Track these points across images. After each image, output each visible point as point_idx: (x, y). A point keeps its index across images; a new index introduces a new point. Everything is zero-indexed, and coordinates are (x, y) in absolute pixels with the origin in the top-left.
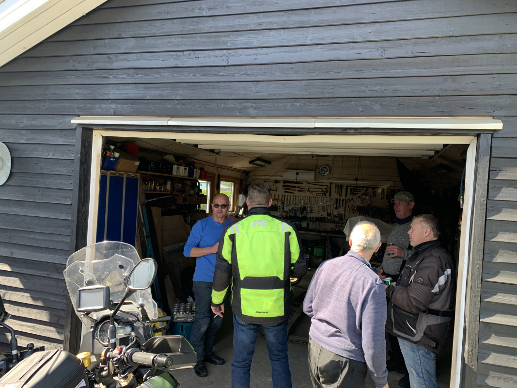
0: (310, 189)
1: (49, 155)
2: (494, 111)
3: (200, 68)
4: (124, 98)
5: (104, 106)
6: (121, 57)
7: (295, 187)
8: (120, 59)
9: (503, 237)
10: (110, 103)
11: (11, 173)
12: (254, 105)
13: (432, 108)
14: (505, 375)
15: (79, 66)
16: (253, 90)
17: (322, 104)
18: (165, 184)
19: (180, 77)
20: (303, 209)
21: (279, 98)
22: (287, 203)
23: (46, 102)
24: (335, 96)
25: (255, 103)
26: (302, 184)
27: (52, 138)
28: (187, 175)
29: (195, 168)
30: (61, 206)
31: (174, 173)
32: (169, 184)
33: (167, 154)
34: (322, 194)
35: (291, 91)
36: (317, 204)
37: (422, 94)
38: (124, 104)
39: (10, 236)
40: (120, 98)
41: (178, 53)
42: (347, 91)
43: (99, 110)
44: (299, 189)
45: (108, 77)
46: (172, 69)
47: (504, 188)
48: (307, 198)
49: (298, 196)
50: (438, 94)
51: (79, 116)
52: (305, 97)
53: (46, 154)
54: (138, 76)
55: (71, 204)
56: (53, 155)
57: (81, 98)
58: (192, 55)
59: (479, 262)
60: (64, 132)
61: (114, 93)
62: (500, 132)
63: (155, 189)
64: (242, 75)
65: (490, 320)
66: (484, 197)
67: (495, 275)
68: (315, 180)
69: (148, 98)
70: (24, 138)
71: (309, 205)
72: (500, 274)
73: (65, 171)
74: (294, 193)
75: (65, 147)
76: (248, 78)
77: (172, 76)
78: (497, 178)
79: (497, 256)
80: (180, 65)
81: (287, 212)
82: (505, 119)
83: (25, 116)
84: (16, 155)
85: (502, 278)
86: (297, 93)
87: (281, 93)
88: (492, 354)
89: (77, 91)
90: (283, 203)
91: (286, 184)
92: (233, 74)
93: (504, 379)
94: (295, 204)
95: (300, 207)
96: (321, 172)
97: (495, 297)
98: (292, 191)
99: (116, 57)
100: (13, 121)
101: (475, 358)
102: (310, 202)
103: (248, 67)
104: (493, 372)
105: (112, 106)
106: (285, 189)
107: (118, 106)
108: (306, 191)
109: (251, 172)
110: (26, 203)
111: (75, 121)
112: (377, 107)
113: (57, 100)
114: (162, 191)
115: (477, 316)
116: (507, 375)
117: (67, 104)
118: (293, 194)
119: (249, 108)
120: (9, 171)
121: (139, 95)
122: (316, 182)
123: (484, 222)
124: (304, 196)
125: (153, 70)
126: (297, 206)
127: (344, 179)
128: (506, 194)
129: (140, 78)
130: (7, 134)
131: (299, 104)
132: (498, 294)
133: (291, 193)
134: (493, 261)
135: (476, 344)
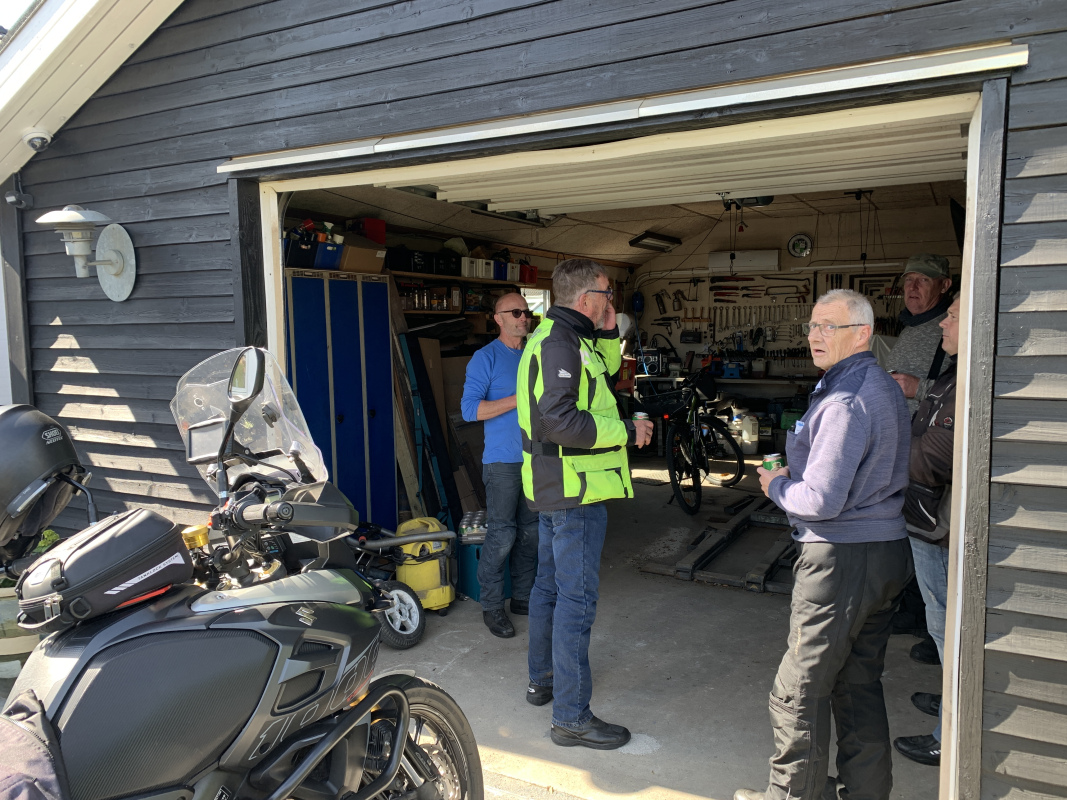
0: (771, 291)
1: (190, 236)
2: (1011, 27)
3: (424, 33)
4: (300, 113)
5: (268, 133)
6: (289, 34)
7: (737, 288)
8: (287, 40)
9: (1039, 302)
10: (279, 127)
11: (138, 278)
12: (525, 89)
13: (877, 42)
14: (1049, 589)
15: (222, 66)
16: (522, 59)
17: (654, 67)
18: (449, 295)
19: (390, 56)
20: (757, 334)
21: (571, 67)
22: (721, 324)
23: (176, 142)
24: (677, 47)
25: (527, 85)
26: (752, 279)
27: (192, 206)
28: (492, 276)
29: (509, 260)
30: (219, 326)
31: (465, 272)
32: (456, 295)
33: (451, 236)
34: (798, 298)
35: (591, 51)
36: (788, 320)
37: (854, 14)
38: (301, 125)
39: (149, 388)
40: (294, 114)
41: (383, 10)
42: (700, 32)
43: (261, 143)
44: (745, 292)
45: (268, 78)
46: (376, 44)
47: (1038, 195)
48: (763, 310)
49: (745, 308)
50: (888, 9)
51: (230, 158)
52: (618, 58)
53: (187, 235)
54: (319, 68)
55: (234, 322)
56: (198, 236)
57: (231, 124)
58: (408, 8)
59: (985, 359)
60: (210, 191)
61: (283, 106)
62: (1027, 72)
63: (430, 307)
64: (499, 33)
65: (1013, 477)
66: (993, 219)
67: (1024, 383)
68: (780, 269)
69: (339, 106)
70: (151, 211)
71: (769, 324)
72: (1034, 381)
73: (217, 262)
74: (735, 302)
75: (214, 218)
76: (511, 39)
77: (377, 57)
78: (1021, 175)
79: (1026, 344)
80: (389, 33)
81: (722, 343)
82: (1037, 41)
83: (147, 171)
84: (141, 243)
85: (1037, 389)
86: (603, 53)
87: (573, 57)
88: (1020, 546)
89: (225, 112)
90: (712, 325)
91: (717, 284)
92: (483, 35)
93: (1047, 598)
94: (739, 325)
95: (749, 329)
96: (793, 252)
97: (1023, 429)
98: (730, 298)
99: (281, 37)
100: (130, 183)
101: (983, 557)
102: (772, 318)
103: (509, 15)
104: (1023, 585)
105: (282, 131)
106: (715, 295)
107: (292, 129)
108: (762, 295)
109: (640, 265)
110: (166, 327)
111: (224, 168)
112: (762, 58)
113: (193, 134)
114: (442, 309)
115: (984, 471)
116: (1053, 590)
117: (208, 140)
118: (733, 304)
119: (517, 98)
120: (133, 273)
121: (324, 103)
122: (782, 272)
123: (995, 273)
124: (758, 305)
125: (343, 51)
126: (743, 329)
127: (845, 261)
128: (1042, 208)
129: (325, 70)
130: (124, 208)
131: (610, 74)
132: (1030, 423)
133: (728, 301)
134: (1017, 354)
135: (983, 529)
